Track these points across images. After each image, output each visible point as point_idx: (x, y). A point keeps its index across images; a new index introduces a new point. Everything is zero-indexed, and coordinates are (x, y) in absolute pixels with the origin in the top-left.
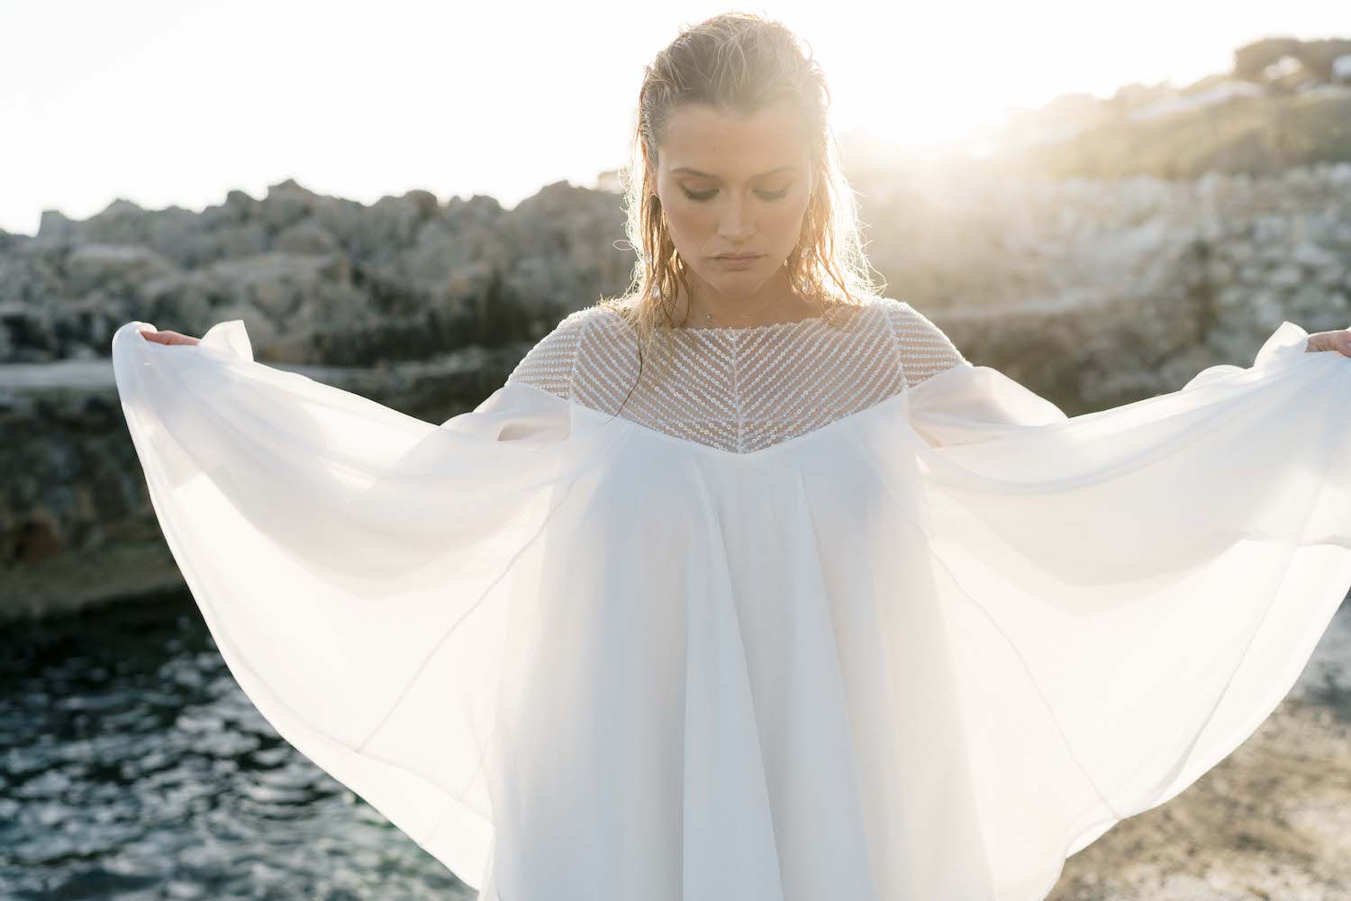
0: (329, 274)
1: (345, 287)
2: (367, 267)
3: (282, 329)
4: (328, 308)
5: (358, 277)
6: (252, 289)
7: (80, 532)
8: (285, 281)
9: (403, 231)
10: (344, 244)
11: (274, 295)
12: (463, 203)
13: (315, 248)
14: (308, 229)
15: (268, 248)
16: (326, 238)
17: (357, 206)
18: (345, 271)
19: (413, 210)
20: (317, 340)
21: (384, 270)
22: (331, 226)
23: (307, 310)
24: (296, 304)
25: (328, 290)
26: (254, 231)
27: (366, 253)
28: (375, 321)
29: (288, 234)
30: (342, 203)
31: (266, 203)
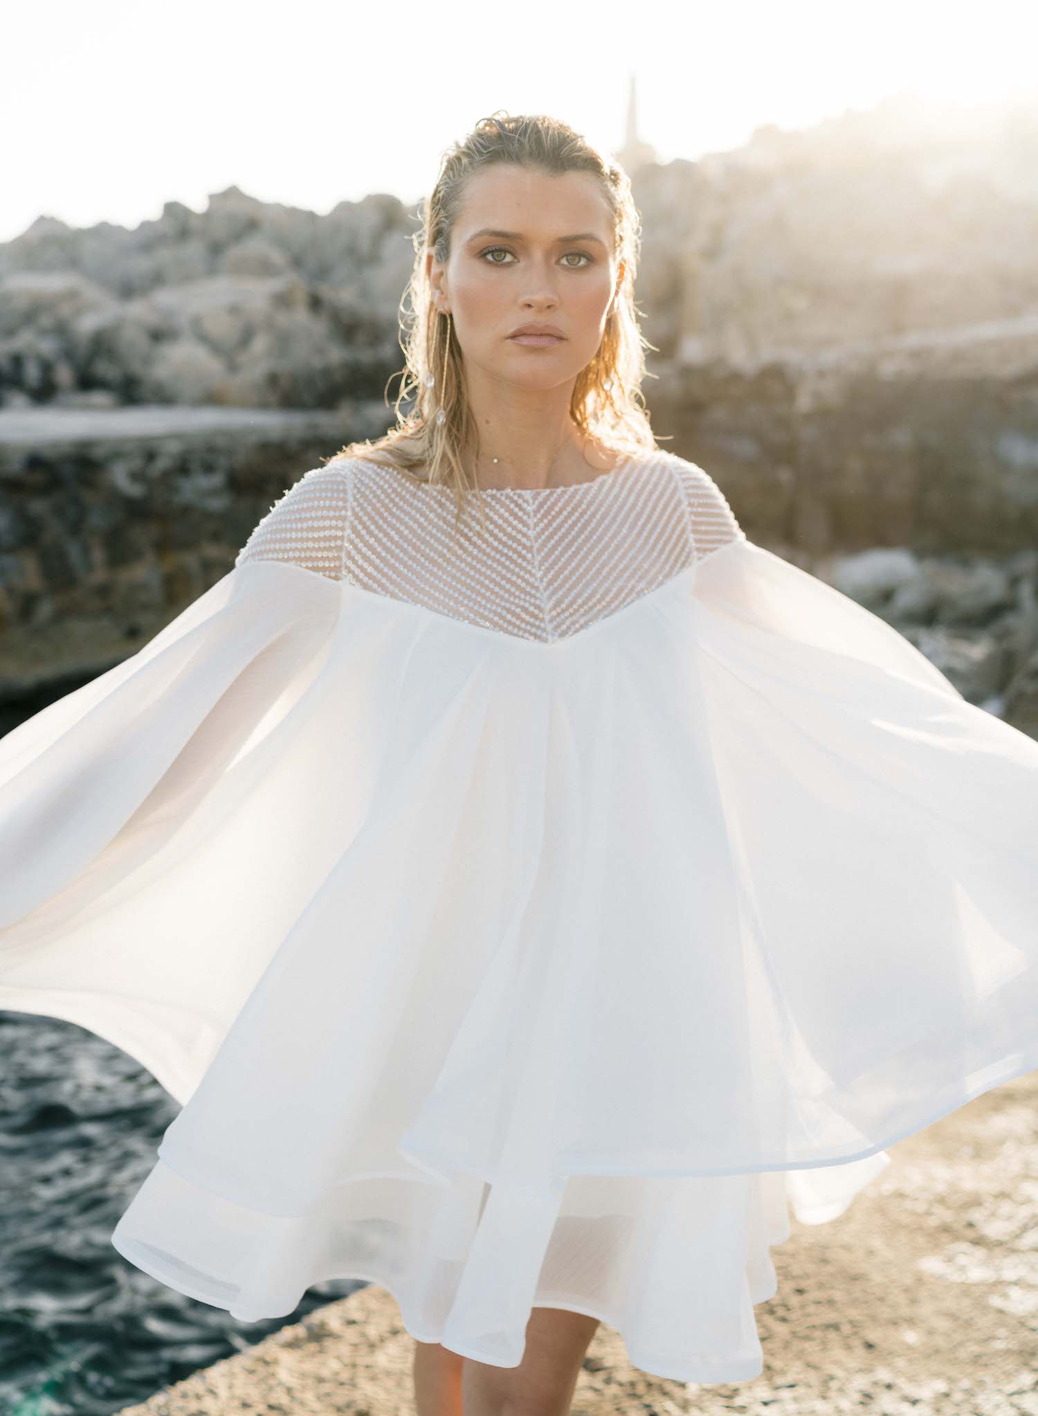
0: (282, 301)
1: (301, 316)
2: (326, 291)
3: (233, 367)
4: (283, 341)
5: (316, 303)
6: (196, 322)
7: (27, 605)
8: (234, 310)
9: (364, 245)
10: (297, 262)
11: (223, 327)
13: (265, 269)
14: (255, 246)
15: (212, 271)
16: (277, 257)
17: (311, 216)
18: (301, 297)
19: (372, 220)
20: (273, 380)
21: (345, 295)
22: (281, 241)
23: (260, 344)
24: (246, 337)
25: (282, 319)
26: (194, 250)
27: (322, 273)
28: (336, 354)
29: (235, 253)
30: (293, 212)
31: (207, 216)
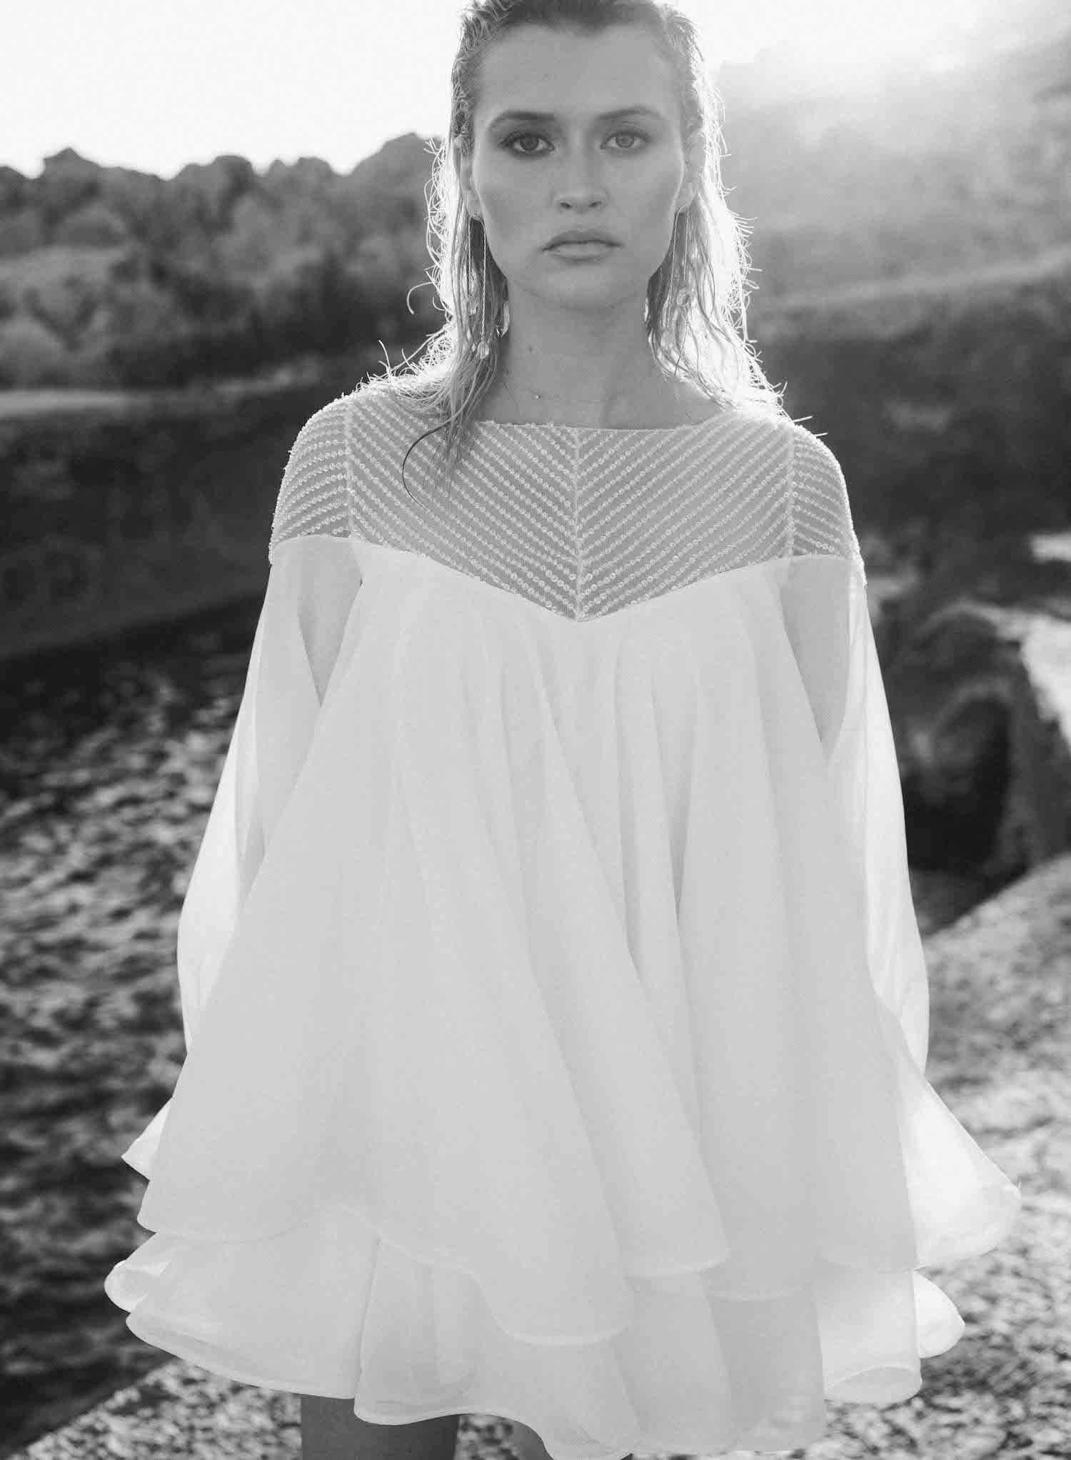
0: (123, 272)
1: (144, 288)
2: (173, 260)
3: (72, 345)
4: (126, 315)
5: (160, 274)
6: (32, 298)
8: (72, 283)
9: (214, 207)
10: (139, 229)
11: (60, 302)
12: (288, 169)
13: (104, 237)
14: (96, 213)
15: (48, 240)
16: (118, 224)
17: (155, 179)
18: (143, 265)
19: (219, 183)
20: (116, 357)
21: (194, 264)
22: (123, 206)
23: (101, 320)
24: (85, 312)
25: (124, 292)
26: (28, 219)
27: (170, 241)
28: (184, 328)
29: (76, 220)
30: (134, 175)
31: (41, 181)
